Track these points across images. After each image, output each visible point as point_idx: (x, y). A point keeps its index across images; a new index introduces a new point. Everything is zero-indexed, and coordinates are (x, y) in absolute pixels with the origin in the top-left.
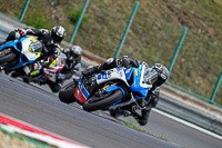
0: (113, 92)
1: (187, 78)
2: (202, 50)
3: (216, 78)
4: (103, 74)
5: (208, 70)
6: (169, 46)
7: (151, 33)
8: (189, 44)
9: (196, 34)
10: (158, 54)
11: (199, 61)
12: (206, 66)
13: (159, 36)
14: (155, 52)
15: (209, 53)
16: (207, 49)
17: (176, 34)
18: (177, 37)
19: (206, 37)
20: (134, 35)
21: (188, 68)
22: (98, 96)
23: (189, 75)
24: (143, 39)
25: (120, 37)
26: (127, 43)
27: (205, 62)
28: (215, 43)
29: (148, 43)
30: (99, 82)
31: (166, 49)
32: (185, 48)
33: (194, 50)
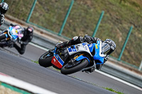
0: (82, 61)
1: (74, 32)
2: (83, 14)
3: (92, 32)
4: (73, 48)
5: (87, 27)
6: (62, 12)
7: (51, 4)
8: (75, 11)
9: (79, 4)
10: (55, 17)
11: (81, 22)
12: (85, 24)
13: (55, 6)
14: (53, 16)
15: (88, 16)
16: (87, 14)
17: (66, 4)
18: (67, 7)
19: (86, 6)
20: (39, 5)
21: (74, 26)
22: (71, 63)
23: (75, 30)
24: (46, 8)
25: (31, 7)
26: (35, 10)
27: (85, 22)
28: (92, 10)
29: (48, 10)
30: (70, 53)
31: (60, 14)
32: (72, 13)
33: (78, 14)
